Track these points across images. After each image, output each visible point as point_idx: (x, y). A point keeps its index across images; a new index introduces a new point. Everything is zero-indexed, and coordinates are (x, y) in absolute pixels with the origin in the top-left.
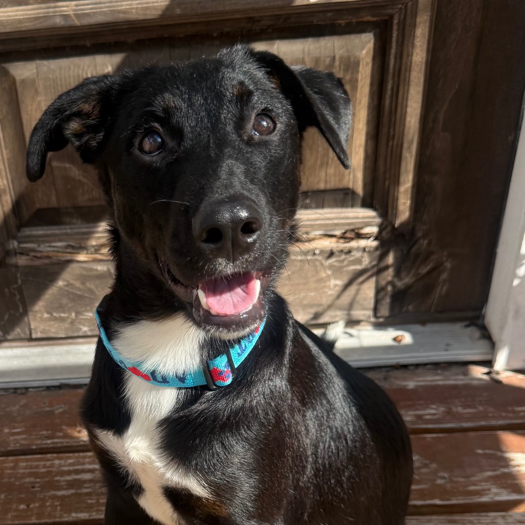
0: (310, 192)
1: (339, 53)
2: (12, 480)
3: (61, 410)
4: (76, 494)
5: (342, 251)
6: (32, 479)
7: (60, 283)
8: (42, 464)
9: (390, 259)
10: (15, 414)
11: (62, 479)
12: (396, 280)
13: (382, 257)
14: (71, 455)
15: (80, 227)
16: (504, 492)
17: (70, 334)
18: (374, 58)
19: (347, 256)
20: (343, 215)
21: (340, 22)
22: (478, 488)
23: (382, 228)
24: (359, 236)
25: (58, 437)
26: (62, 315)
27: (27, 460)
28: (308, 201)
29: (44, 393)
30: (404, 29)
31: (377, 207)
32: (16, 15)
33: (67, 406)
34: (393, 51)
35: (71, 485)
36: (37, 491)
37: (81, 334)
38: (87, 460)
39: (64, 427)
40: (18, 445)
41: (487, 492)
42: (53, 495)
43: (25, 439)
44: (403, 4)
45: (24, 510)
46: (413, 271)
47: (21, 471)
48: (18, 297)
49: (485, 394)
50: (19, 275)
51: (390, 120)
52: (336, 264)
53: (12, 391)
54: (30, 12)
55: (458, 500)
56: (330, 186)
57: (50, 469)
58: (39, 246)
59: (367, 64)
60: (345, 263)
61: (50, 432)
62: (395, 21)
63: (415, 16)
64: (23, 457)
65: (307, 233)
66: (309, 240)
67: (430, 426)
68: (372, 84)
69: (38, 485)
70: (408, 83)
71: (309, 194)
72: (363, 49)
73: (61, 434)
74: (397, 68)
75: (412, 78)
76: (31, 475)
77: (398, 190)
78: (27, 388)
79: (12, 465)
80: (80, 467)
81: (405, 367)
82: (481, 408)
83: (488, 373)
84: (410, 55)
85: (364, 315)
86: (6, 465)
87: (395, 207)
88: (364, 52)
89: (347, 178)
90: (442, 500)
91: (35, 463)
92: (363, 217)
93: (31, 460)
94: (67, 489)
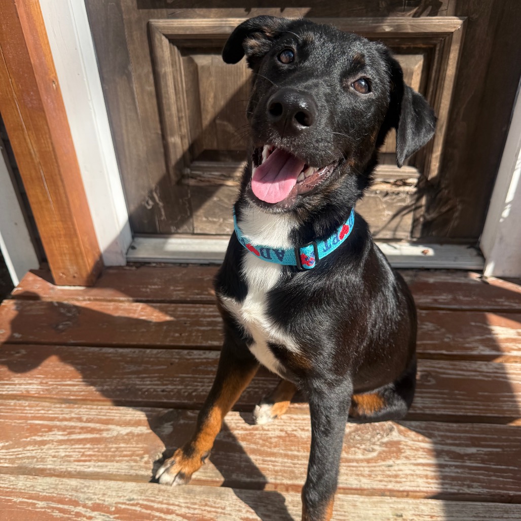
3: (208, 278)
4: (212, 330)
5: (393, 193)
6: (185, 319)
7: (215, 199)
8: (192, 310)
9: (424, 201)
10: (179, 279)
11: (205, 320)
12: (426, 215)
13: (418, 199)
14: (212, 306)
15: (230, 164)
16: (488, 349)
17: (219, 232)
18: (423, 71)
19: (397, 196)
20: (396, 170)
21: (403, 46)
22: (470, 345)
23: (420, 180)
24: (405, 184)
25: (205, 295)
26: (215, 220)
27: (183, 307)
29: (199, 268)
30: (442, 53)
31: (417, 166)
32: (201, 24)
34: (435, 67)
35: (210, 324)
36: (188, 326)
37: (225, 233)
39: (209, 289)
40: (178, 297)
41: (476, 348)
42: (198, 329)
43: (183, 294)
44: (443, 38)
45: (178, 337)
46: (437, 210)
47: (179, 313)
48: (188, 205)
49: (478, 290)
50: (189, 191)
52: (389, 201)
53: (178, 264)
54: (210, 23)
55: (457, 352)
56: (390, 150)
57: (198, 313)
58: (203, 173)
59: (418, 74)
60: (395, 201)
61: (200, 291)
62: (438, 48)
63: (450, 45)
64: (180, 305)
67: (442, 306)
69: (188, 322)
70: (442, 88)
72: (416, 64)
74: (436, 78)
76: (184, 316)
77: (432, 156)
78: (188, 264)
79: (173, 309)
81: (428, 270)
82: (475, 298)
83: (480, 278)
84: (445, 70)
85: (404, 235)
87: (429, 167)
88: (417, 67)
90: (447, 351)
91: (188, 309)
92: (409, 173)
93: (186, 307)
94: (207, 326)
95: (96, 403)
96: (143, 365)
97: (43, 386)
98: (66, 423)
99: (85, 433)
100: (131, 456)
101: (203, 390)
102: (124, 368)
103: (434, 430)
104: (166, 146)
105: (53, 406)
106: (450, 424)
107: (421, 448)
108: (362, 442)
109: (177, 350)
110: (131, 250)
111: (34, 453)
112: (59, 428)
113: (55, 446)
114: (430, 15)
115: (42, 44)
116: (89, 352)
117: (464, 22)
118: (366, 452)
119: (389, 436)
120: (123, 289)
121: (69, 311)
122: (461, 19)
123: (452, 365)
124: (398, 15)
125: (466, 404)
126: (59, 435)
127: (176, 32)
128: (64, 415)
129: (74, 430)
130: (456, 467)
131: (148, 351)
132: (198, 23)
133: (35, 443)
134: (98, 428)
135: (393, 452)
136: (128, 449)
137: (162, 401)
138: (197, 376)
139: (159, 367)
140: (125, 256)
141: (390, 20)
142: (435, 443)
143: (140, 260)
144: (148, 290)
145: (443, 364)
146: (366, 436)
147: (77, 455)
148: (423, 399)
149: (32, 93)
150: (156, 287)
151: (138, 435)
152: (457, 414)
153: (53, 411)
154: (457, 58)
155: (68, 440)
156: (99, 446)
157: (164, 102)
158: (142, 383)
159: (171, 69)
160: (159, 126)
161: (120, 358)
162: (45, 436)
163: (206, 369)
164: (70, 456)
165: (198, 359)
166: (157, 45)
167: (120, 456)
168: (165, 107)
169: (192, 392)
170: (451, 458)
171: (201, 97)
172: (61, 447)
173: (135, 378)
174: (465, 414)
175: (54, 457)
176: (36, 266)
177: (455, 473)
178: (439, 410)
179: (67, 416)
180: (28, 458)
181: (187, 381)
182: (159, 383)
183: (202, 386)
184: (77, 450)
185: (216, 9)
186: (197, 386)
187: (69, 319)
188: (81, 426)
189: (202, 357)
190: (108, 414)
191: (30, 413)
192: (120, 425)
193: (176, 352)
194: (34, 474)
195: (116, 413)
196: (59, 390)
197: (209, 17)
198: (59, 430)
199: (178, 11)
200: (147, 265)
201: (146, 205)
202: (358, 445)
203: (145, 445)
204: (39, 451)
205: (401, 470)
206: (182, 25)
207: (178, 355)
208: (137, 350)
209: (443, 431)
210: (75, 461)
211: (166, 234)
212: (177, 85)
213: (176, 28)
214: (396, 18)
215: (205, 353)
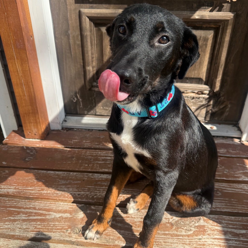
0: (189, 78)
1: (203, 35)
2: (84, 157)
3: (102, 137)
4: (105, 163)
5: (197, 97)
6: (91, 157)
8: (94, 153)
9: (212, 102)
10: (88, 137)
11: (101, 158)
12: (213, 109)
13: (209, 101)
14: (104, 151)
17: (108, 114)
18: (213, 39)
19: (198, 99)
20: (198, 86)
21: (204, 26)
22: (238, 176)
23: (210, 91)
24: (203, 93)
25: (101, 145)
26: (107, 108)
27: (90, 151)
28: (188, 81)
29: (98, 132)
30: (223, 30)
31: (209, 85)
33: (105, 136)
34: (219, 37)
35: (103, 160)
36: (92, 161)
38: (109, 153)
39: (103, 142)
40: (87, 146)
41: (241, 177)
42: (97, 163)
43: (90, 145)
44: (224, 22)
45: (87, 166)
46: (218, 107)
47: (87, 154)
48: (94, 101)
49: (239, 147)
50: (95, 94)
51: (216, 58)
52: (194, 101)
53: (88, 130)
54: (110, 11)
55: (231, 179)
56: (195, 77)
57: (97, 154)
59: (211, 40)
60: (197, 101)
61: (98, 143)
62: (221, 27)
63: (227, 26)
64: (88, 150)
65: (186, 91)
66: (187, 93)
67: (222, 155)
68: (211, 46)
69: (92, 159)
70: (223, 47)
71: (188, 78)
73: (102, 144)
74: (220, 42)
75: (224, 45)
76: (90, 156)
77: (216, 80)
78: (92, 130)
79: (85, 152)
80: (107, 155)
82: (238, 151)
83: (240, 141)
84: (224, 38)
85: (201, 119)
86: (83, 152)
87: (215, 86)
88: (210, 36)
89: (201, 75)
90: (226, 178)
91: (92, 152)
92: (205, 88)
93: (91, 151)
94: (102, 161)
95: (43, 200)
96: (69, 181)
97: (16, 190)
98: (27, 210)
99: (37, 216)
100: (61, 229)
101: (100, 195)
102: (59, 182)
103: (222, 220)
104: (85, 71)
105: (21, 201)
106: (231, 217)
107: (216, 230)
108: (185, 225)
109: (86, 173)
110: (64, 122)
111: (9, 226)
112: (24, 213)
113: (21, 223)
114: (218, 11)
115: (27, 18)
116: (41, 173)
117: (234, 15)
118: (187, 231)
119: (199, 223)
120: (59, 141)
121: (32, 152)
122: (233, 14)
123: (229, 185)
124: (202, 11)
125: (238, 206)
126: (23, 217)
127: (93, 15)
128: (26, 206)
129: (31, 214)
130: (236, 240)
131: (71, 173)
132: (104, 11)
133: (10, 220)
134: (44, 213)
135: (201, 231)
136: (60, 226)
137: (78, 200)
138: (97, 187)
139: (77, 182)
140: (61, 125)
141: (198, 13)
142: (223, 227)
143: (69, 127)
144: (72, 142)
145: (224, 185)
146: (187, 222)
147: (32, 228)
148: (215, 203)
149: (20, 41)
150: (76, 141)
151: (65, 218)
152: (234, 211)
153: (21, 203)
154: (230, 32)
155: (28, 219)
156: (44, 223)
157: (85, 49)
158: (68, 190)
159: (89, 33)
160: (82, 61)
161: (57, 177)
162: (16, 217)
163: (101, 184)
164: (29, 228)
165: (97, 178)
166: (83, 21)
167: (55, 229)
168: (86, 52)
169: (94, 196)
170: (232, 236)
171: (104, 48)
172: (24, 223)
173: (64, 187)
174: (238, 212)
175: (20, 228)
176: (16, 128)
177: (235, 244)
178: (224, 209)
179: (28, 206)
180: (6, 229)
181: (92, 190)
182: (77, 190)
183: (99, 193)
184: (32, 225)
185: (113, 5)
186: (97, 192)
187: (32, 156)
188: (35, 212)
189: (99, 177)
190: (50, 206)
191: (9, 204)
192: (56, 213)
193: (86, 174)
194: (8, 238)
195: (54, 206)
196: (25, 192)
197: (109, 9)
198: (23, 214)
199: (94, 5)
200: (72, 130)
201: (73, 100)
202: (183, 227)
203: (69, 224)
204: (12, 225)
205: (206, 242)
206: (96, 12)
207: (87, 176)
208: (66, 173)
209: (227, 221)
210: (31, 231)
211: (83, 115)
212: (92, 42)
213: (93, 13)
214: (201, 12)
215: (101, 175)
